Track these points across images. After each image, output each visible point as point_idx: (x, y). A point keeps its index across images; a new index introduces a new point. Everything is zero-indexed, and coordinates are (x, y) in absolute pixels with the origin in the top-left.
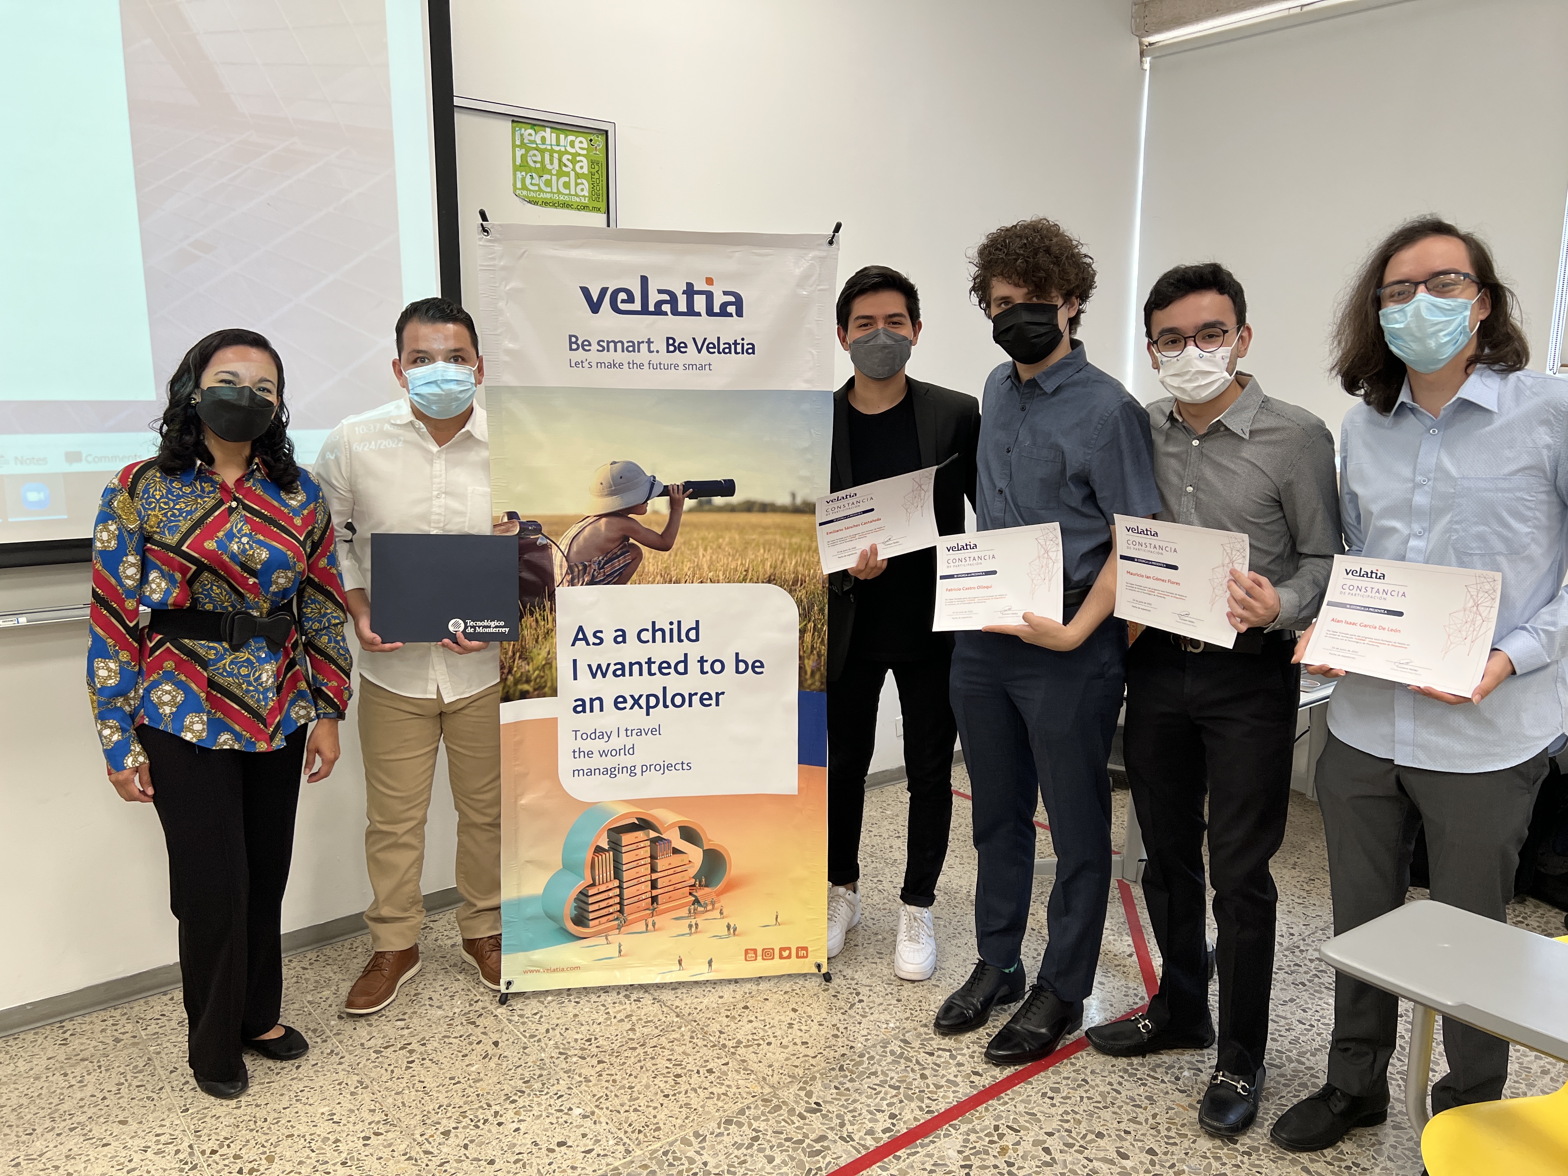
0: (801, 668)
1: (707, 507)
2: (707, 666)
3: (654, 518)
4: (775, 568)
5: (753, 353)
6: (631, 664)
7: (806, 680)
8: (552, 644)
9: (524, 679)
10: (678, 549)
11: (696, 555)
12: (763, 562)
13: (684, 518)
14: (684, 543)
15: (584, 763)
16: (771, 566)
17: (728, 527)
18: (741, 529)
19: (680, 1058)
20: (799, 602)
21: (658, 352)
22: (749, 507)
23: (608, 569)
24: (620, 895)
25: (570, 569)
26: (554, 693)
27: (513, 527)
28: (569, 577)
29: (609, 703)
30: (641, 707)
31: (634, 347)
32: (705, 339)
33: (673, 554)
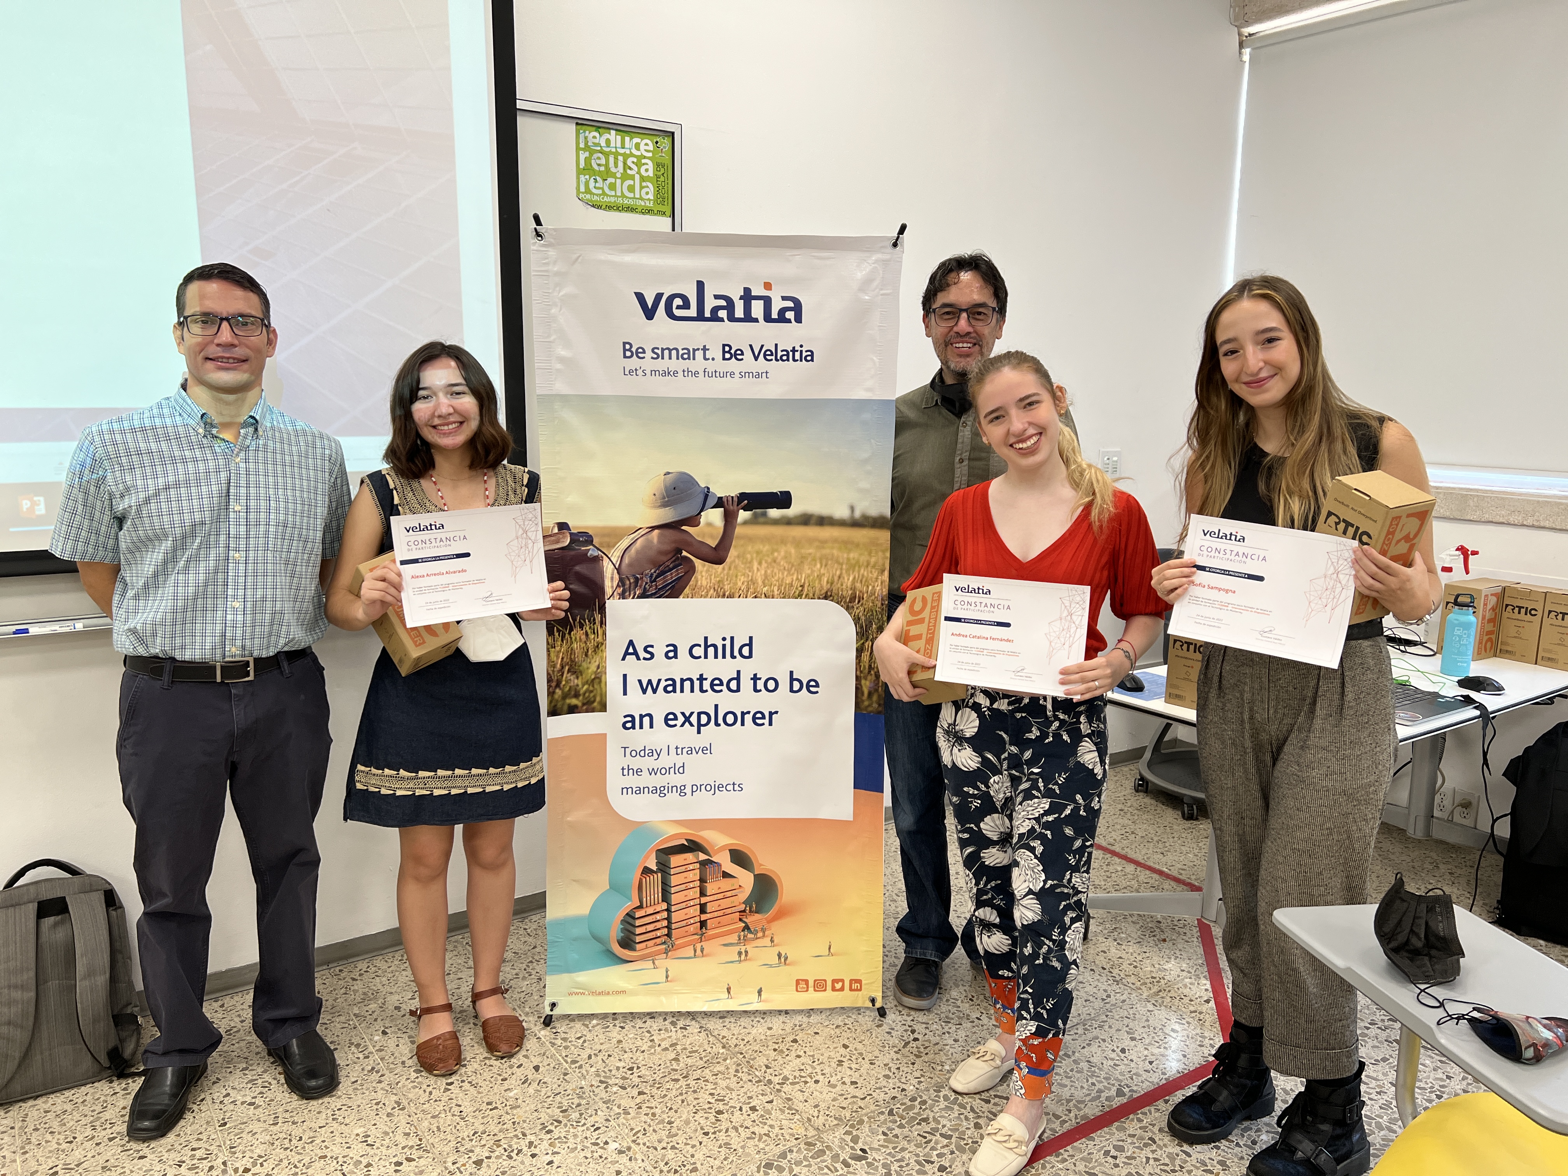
0: (858, 689)
1: (762, 520)
2: (760, 685)
3: (707, 530)
4: (832, 584)
5: (812, 360)
6: (683, 681)
7: (863, 701)
8: (602, 658)
9: (573, 693)
10: (731, 563)
11: (750, 569)
12: (820, 577)
13: (738, 530)
14: (738, 557)
15: (632, 781)
16: (828, 582)
17: (783, 541)
18: (798, 543)
19: (723, 1093)
20: (856, 620)
21: (713, 359)
22: (806, 520)
23: (660, 583)
24: (668, 919)
25: (622, 581)
26: (603, 708)
27: (564, 537)
28: (620, 590)
29: (659, 720)
30: (692, 725)
31: (689, 354)
32: (762, 346)
33: (727, 568)
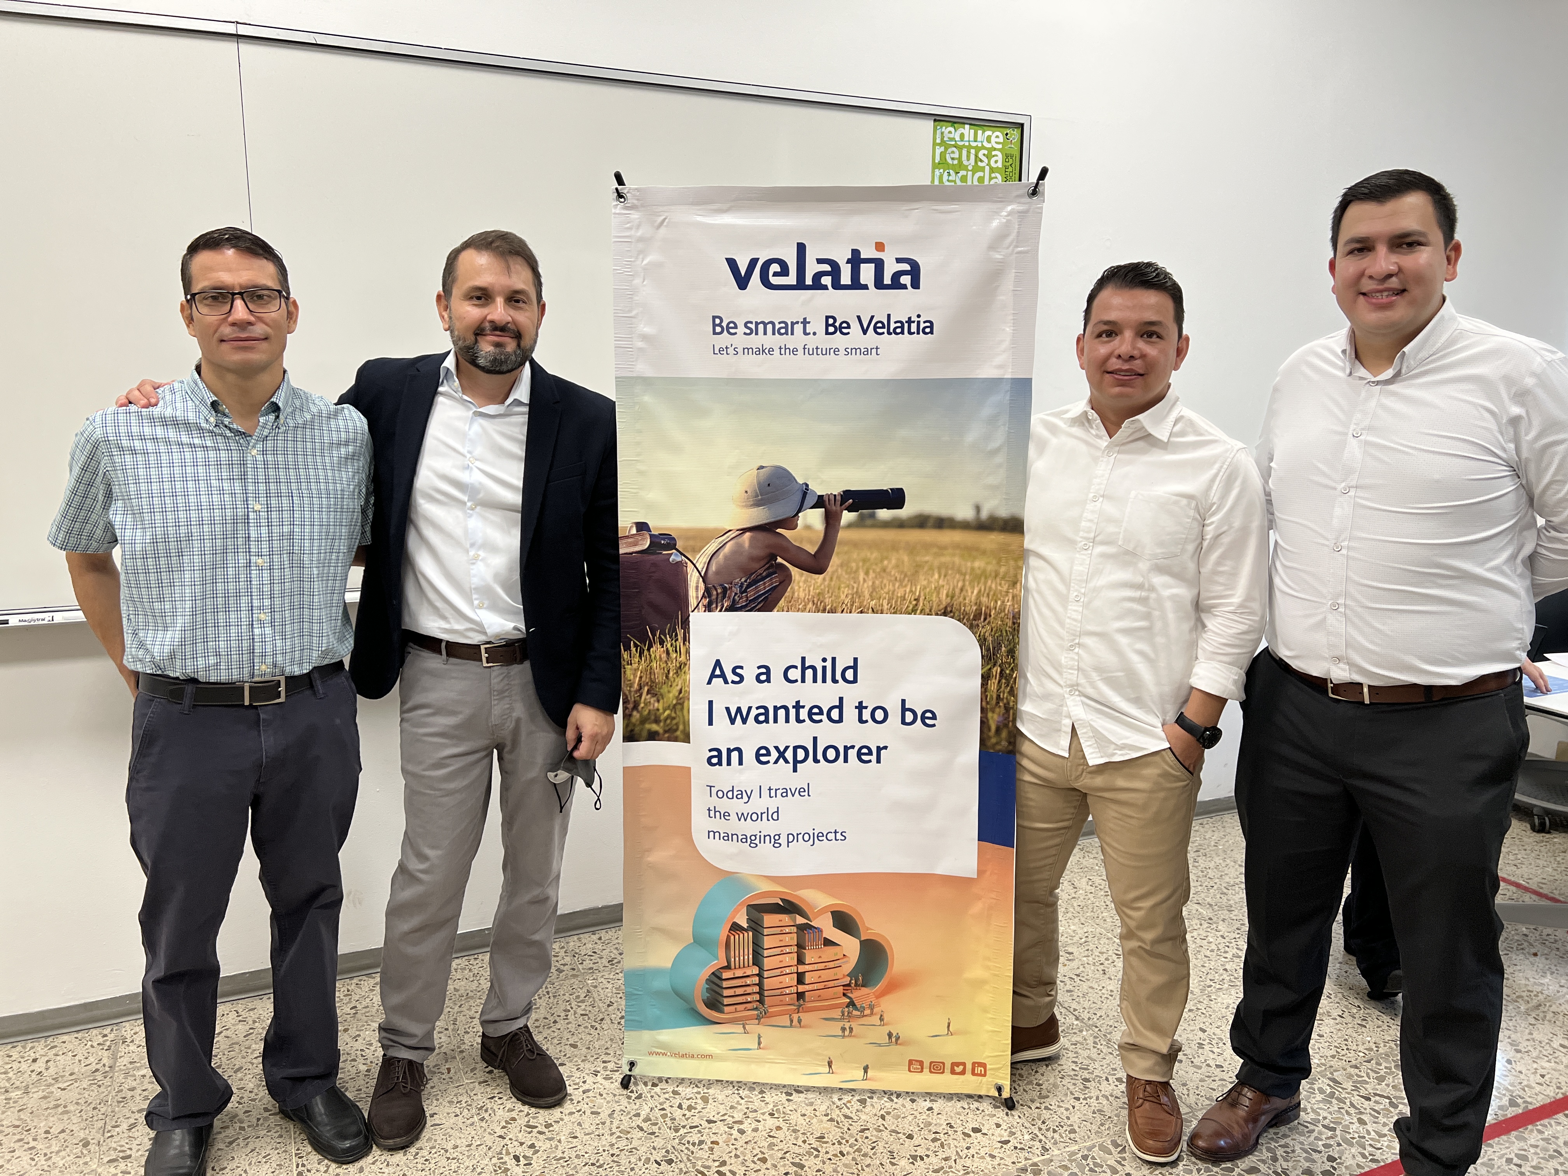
0: (984, 723)
1: (869, 522)
2: (866, 715)
3: (806, 534)
4: (952, 597)
5: (931, 332)
6: (776, 709)
7: (990, 738)
8: (685, 680)
9: (653, 717)
10: (833, 573)
11: (856, 579)
12: (938, 589)
13: (842, 535)
14: (842, 565)
15: (718, 825)
16: (947, 596)
17: (894, 547)
18: (912, 550)
20: (982, 641)
21: (814, 334)
22: (922, 522)
23: (751, 593)
24: (760, 985)
25: (708, 592)
26: (686, 739)
27: (643, 539)
28: (706, 601)
29: (749, 755)
30: (787, 762)
31: (787, 329)
32: (872, 317)
33: (828, 578)
